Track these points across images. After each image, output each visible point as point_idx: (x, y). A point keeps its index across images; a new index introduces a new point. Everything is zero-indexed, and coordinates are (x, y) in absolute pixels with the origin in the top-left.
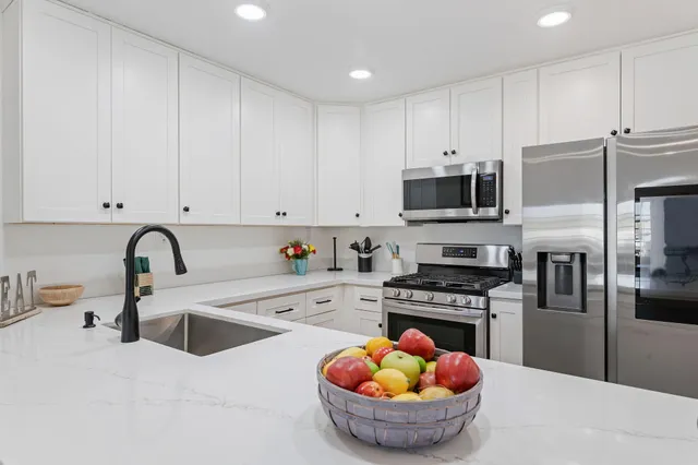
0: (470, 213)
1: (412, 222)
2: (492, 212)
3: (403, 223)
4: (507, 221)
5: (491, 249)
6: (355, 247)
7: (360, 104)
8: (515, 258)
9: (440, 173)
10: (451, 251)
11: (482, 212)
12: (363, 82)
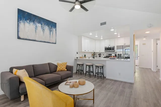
0: (112, 51)
1: (105, 52)
2: (114, 51)
3: (104, 52)
4: (115, 51)
5: (112, 54)
6: (99, 54)
7: (99, 40)
8: (116, 55)
9: (107, 47)
10: (109, 54)
11: (113, 51)
12: (97, 37)
